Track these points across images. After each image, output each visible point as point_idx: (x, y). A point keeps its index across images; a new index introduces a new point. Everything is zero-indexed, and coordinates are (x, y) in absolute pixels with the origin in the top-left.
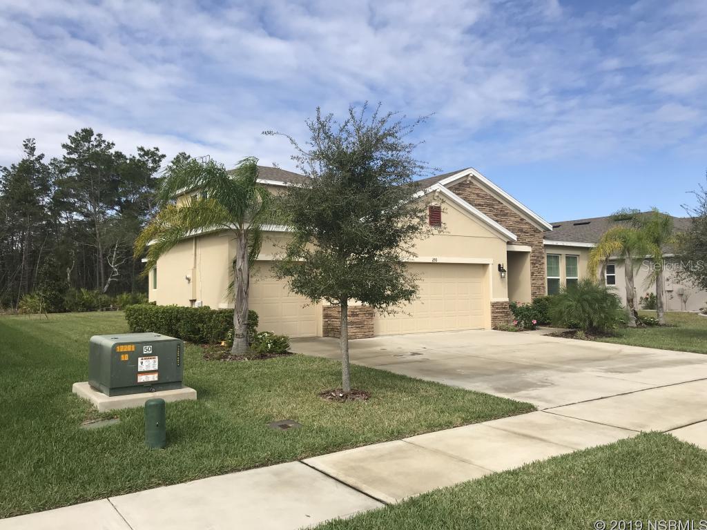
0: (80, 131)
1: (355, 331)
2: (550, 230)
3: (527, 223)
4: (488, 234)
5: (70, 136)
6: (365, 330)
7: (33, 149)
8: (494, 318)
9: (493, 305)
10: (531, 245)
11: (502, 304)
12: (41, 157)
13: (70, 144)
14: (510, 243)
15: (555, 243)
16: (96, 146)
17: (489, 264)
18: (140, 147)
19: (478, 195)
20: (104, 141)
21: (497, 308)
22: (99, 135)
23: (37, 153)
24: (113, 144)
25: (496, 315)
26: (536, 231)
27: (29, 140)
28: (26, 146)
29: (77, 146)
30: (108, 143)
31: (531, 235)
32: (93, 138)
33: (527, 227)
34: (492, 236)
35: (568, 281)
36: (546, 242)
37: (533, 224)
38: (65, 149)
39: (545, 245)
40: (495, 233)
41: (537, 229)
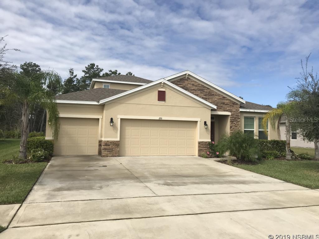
0: (89, 65)
1: (107, 153)
2: (244, 103)
3: (227, 99)
4: (198, 105)
5: (86, 67)
6: (113, 153)
7: (73, 73)
8: (200, 150)
9: (199, 143)
10: (231, 112)
11: (206, 142)
12: (76, 76)
13: (86, 70)
14: (213, 110)
15: (248, 110)
16: (97, 71)
17: (197, 121)
18: (110, 70)
19: (193, 85)
20: (99, 68)
21: (202, 145)
22: (97, 66)
23: (74, 75)
24: (103, 70)
25: (201, 148)
26: (234, 103)
27: (71, 69)
28: (70, 72)
29: (89, 71)
30: (101, 69)
31: (230, 106)
32: (95, 68)
33: (228, 101)
34: (201, 106)
35: (259, 132)
36: (241, 110)
37: (232, 100)
38: (83, 72)
39: (241, 111)
40: (202, 104)
41: (235, 103)
